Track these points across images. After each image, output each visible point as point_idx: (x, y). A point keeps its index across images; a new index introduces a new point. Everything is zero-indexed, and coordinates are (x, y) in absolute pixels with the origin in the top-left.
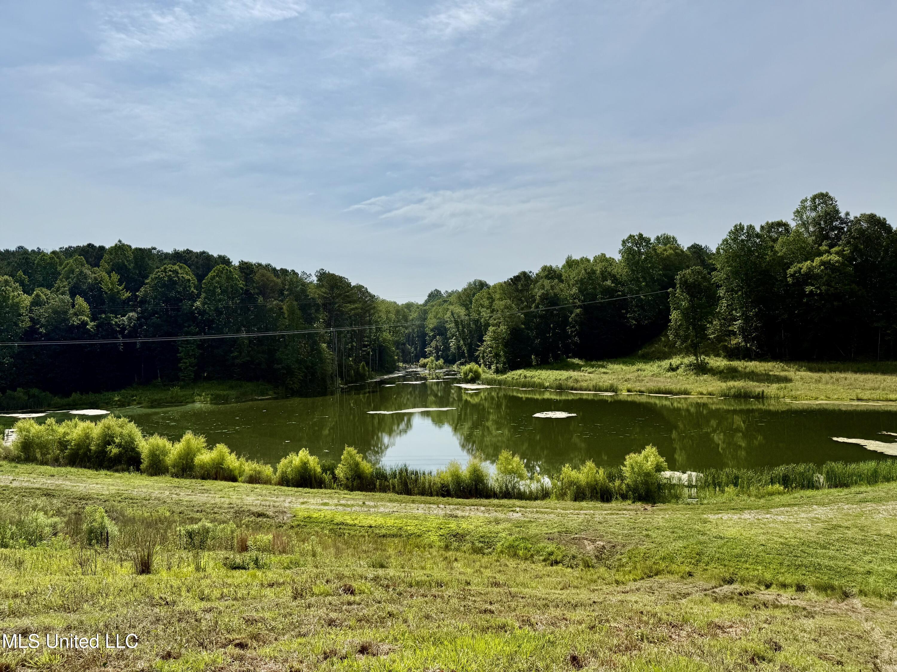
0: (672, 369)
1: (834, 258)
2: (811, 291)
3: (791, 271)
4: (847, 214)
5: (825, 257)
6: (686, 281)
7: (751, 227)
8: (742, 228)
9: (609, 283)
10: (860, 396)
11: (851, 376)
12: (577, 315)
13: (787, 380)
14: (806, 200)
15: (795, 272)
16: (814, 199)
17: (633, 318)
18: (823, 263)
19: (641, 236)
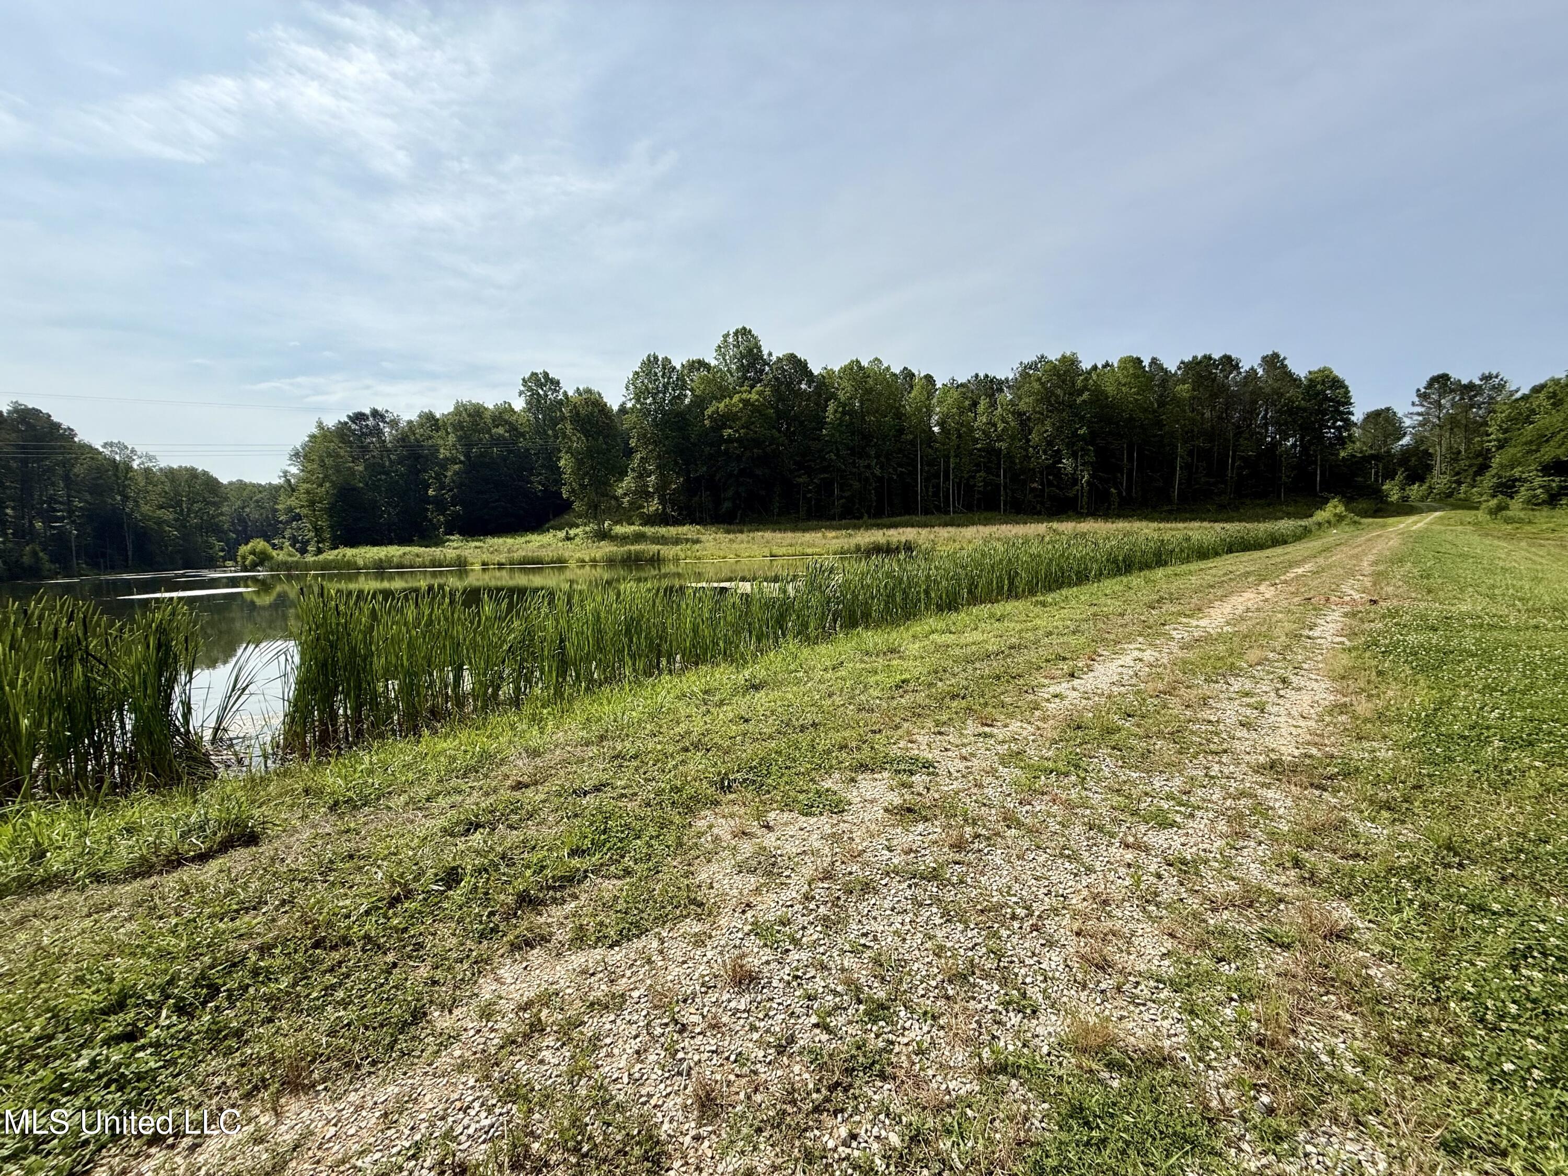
0: (568, 538)
1: (754, 396)
2: (730, 435)
3: (708, 412)
4: (770, 354)
5: (745, 396)
6: (578, 414)
7: (667, 361)
8: (656, 358)
9: (501, 431)
10: (774, 552)
11: (768, 535)
12: (456, 473)
13: (697, 541)
14: (728, 335)
15: (713, 413)
16: (736, 333)
17: (540, 483)
18: (741, 400)
19: (546, 375)
